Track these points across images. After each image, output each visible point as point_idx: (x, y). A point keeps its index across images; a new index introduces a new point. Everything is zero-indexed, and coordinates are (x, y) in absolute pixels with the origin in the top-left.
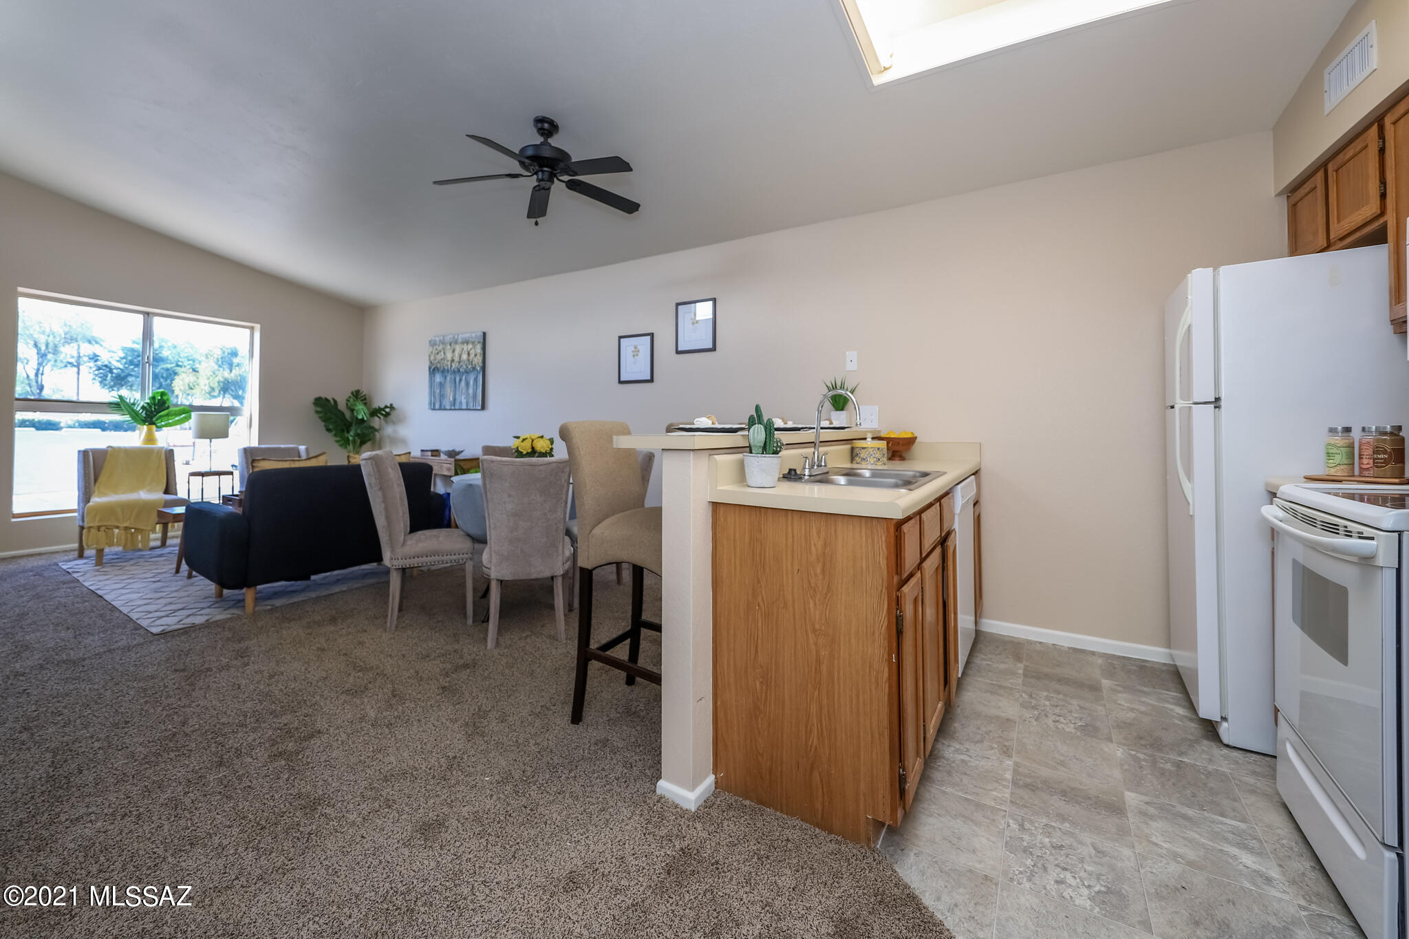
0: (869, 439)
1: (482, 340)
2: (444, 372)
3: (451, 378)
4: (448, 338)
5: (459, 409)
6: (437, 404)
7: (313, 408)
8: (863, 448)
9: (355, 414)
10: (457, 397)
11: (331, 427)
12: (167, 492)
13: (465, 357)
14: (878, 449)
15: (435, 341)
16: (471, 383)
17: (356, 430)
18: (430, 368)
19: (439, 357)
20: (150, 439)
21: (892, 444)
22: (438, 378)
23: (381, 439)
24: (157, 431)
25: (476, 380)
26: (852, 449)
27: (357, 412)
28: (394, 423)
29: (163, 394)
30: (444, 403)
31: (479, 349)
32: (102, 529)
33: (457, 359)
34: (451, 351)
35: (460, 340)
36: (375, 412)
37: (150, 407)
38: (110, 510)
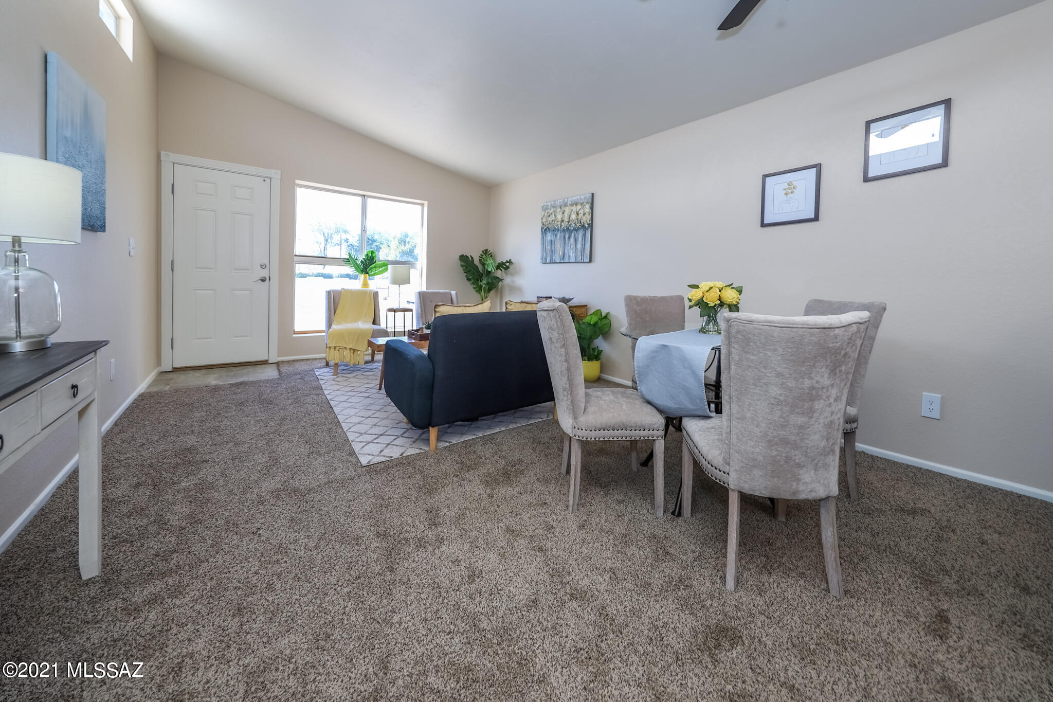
1: (591, 201)
2: (554, 231)
3: (560, 236)
4: (558, 203)
5: (568, 262)
6: (548, 259)
7: (459, 262)
9: (486, 267)
10: (566, 251)
11: (470, 277)
12: (374, 323)
13: (574, 217)
15: (547, 206)
16: (580, 239)
17: (488, 279)
18: (542, 229)
19: (550, 219)
20: (365, 284)
22: (549, 236)
23: (502, 287)
24: (369, 279)
25: (584, 235)
27: (488, 266)
28: (512, 274)
29: (372, 252)
30: (554, 257)
31: (587, 208)
32: (337, 349)
33: (566, 219)
34: (561, 213)
35: (569, 203)
36: (500, 266)
37: (366, 261)
38: (341, 335)
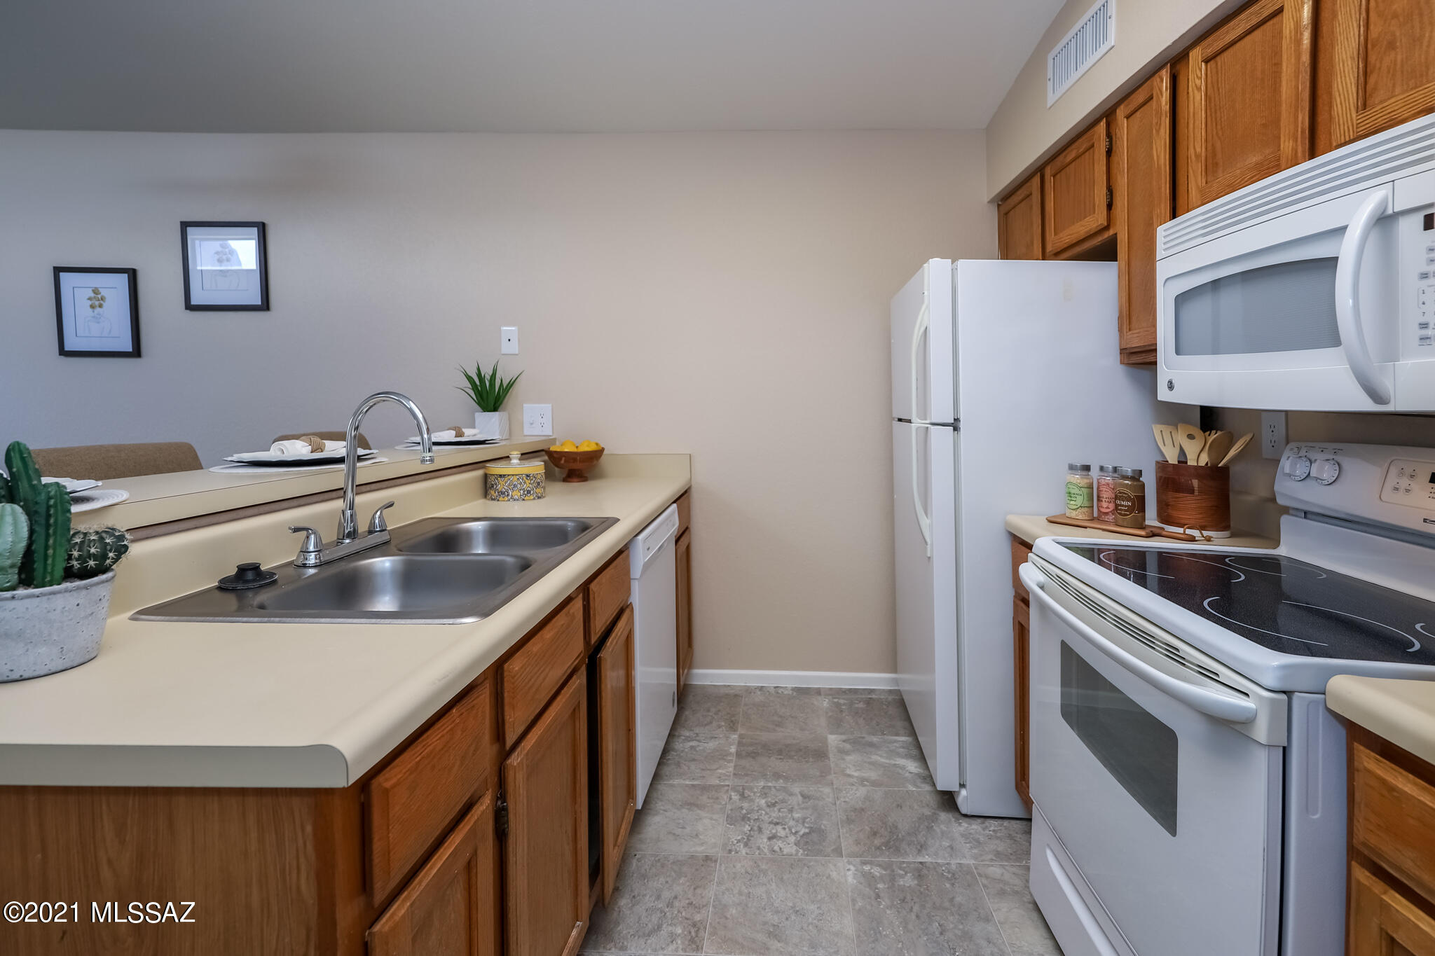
0: (515, 461)
8: (501, 476)
14: (528, 476)
21: (565, 461)
26: (486, 476)
